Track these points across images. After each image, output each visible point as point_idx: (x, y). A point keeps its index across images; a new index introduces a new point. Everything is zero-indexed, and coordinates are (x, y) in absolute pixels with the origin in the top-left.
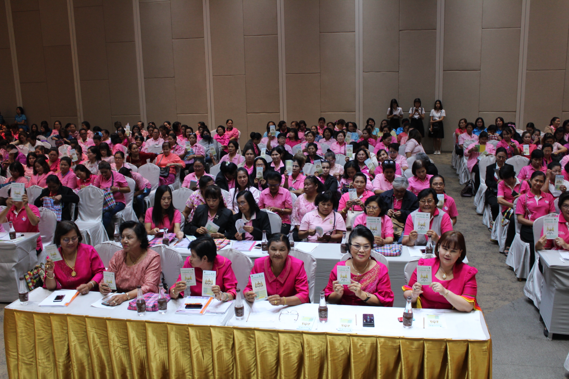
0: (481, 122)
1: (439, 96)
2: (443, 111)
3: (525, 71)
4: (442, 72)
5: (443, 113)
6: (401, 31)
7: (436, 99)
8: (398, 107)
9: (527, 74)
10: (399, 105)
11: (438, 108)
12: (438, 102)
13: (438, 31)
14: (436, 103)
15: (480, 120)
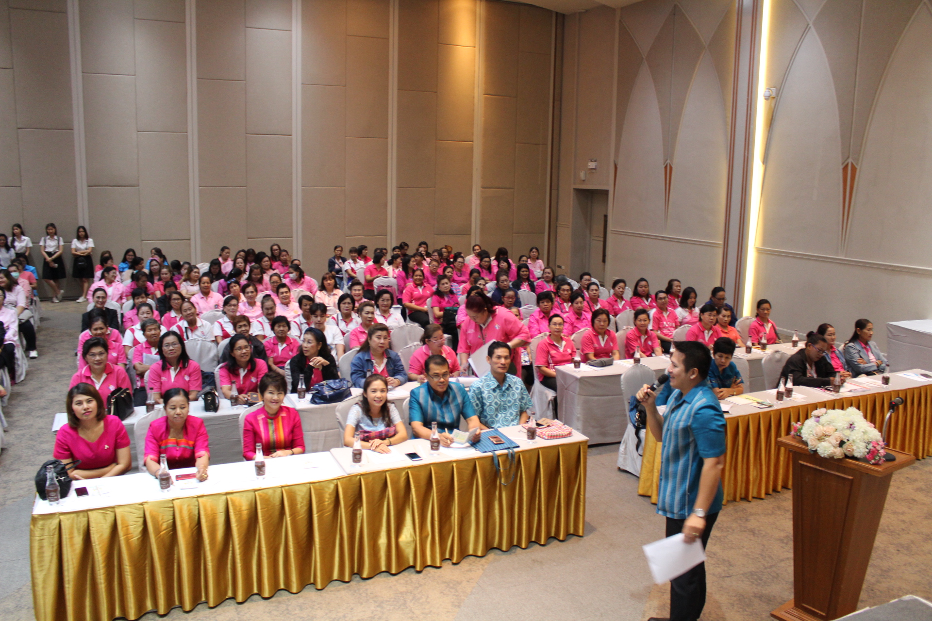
0: (132, 256)
1: (84, 220)
2: (90, 240)
3: (197, 188)
4: (85, 189)
5: (90, 243)
6: (19, 129)
7: (81, 224)
8: (24, 235)
9: (200, 191)
10: (25, 234)
11: (82, 236)
12: (81, 230)
13: (76, 132)
14: (78, 231)
15: (131, 253)
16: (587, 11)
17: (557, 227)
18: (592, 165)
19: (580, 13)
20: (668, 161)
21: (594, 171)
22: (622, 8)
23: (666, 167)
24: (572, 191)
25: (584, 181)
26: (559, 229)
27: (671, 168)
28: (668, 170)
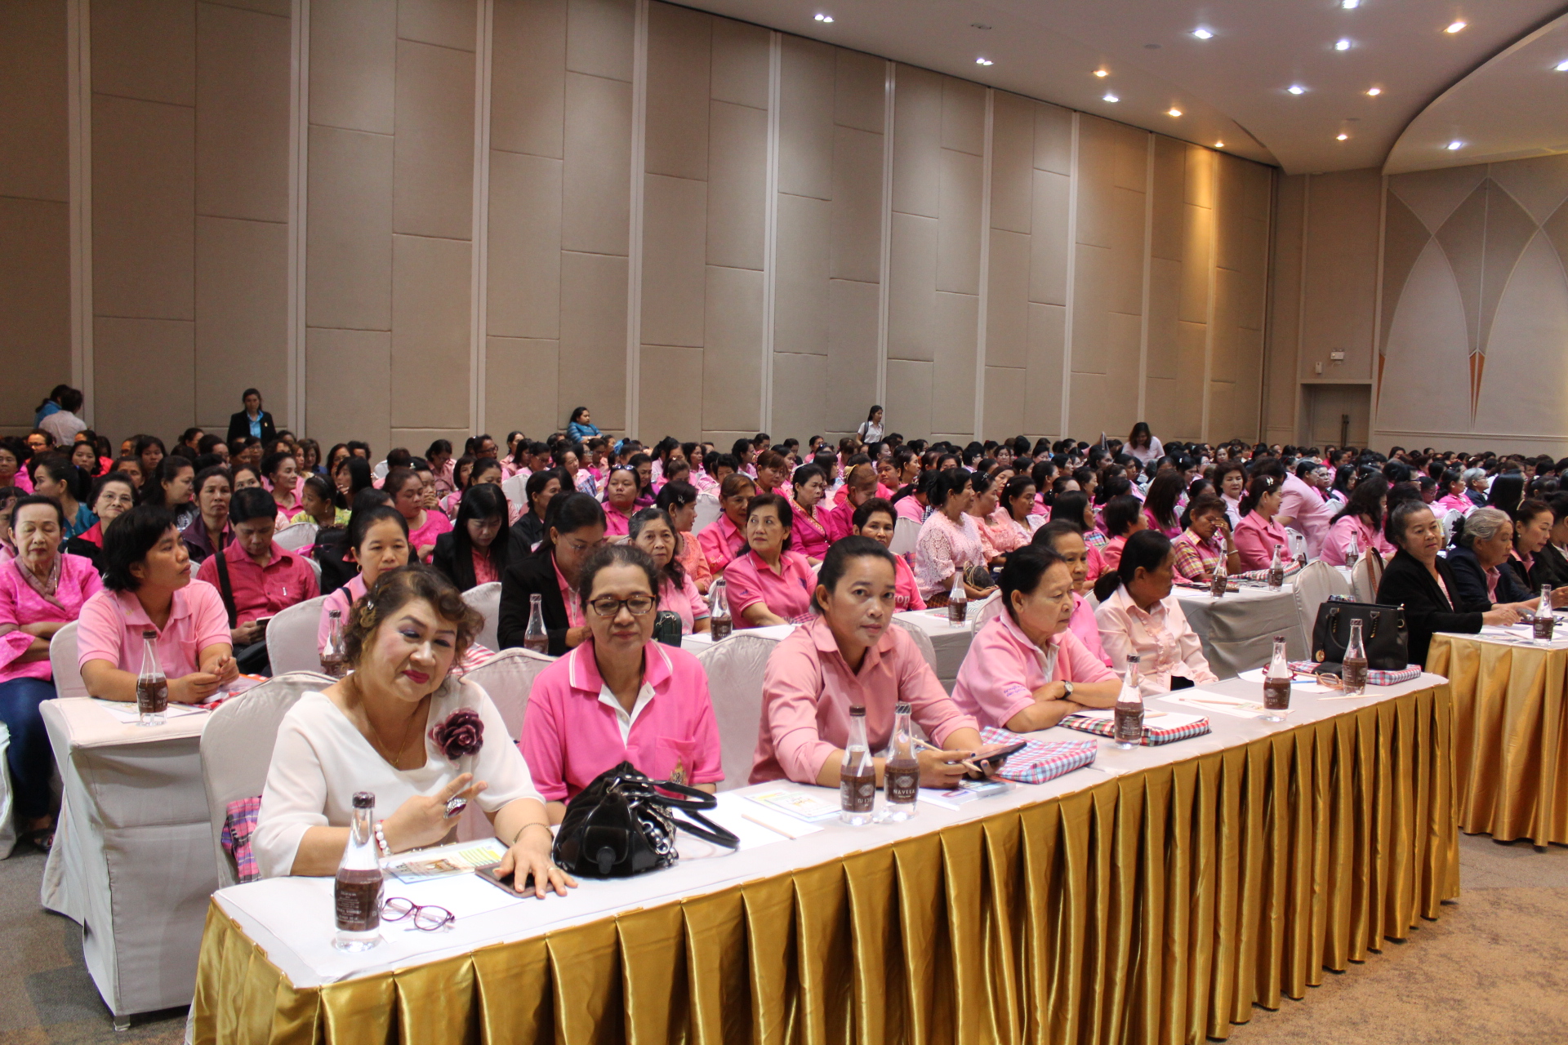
3: (983, 367)
4: (885, 360)
6: (830, 279)
9: (986, 370)
13: (881, 286)
16: (1325, 174)
17: (1266, 430)
18: (1336, 355)
19: (1312, 176)
20: (1477, 350)
21: (1340, 363)
22: (1390, 176)
23: (1473, 358)
24: (1298, 388)
25: (1319, 374)
26: (1269, 433)
27: (1482, 359)
28: (1477, 363)
